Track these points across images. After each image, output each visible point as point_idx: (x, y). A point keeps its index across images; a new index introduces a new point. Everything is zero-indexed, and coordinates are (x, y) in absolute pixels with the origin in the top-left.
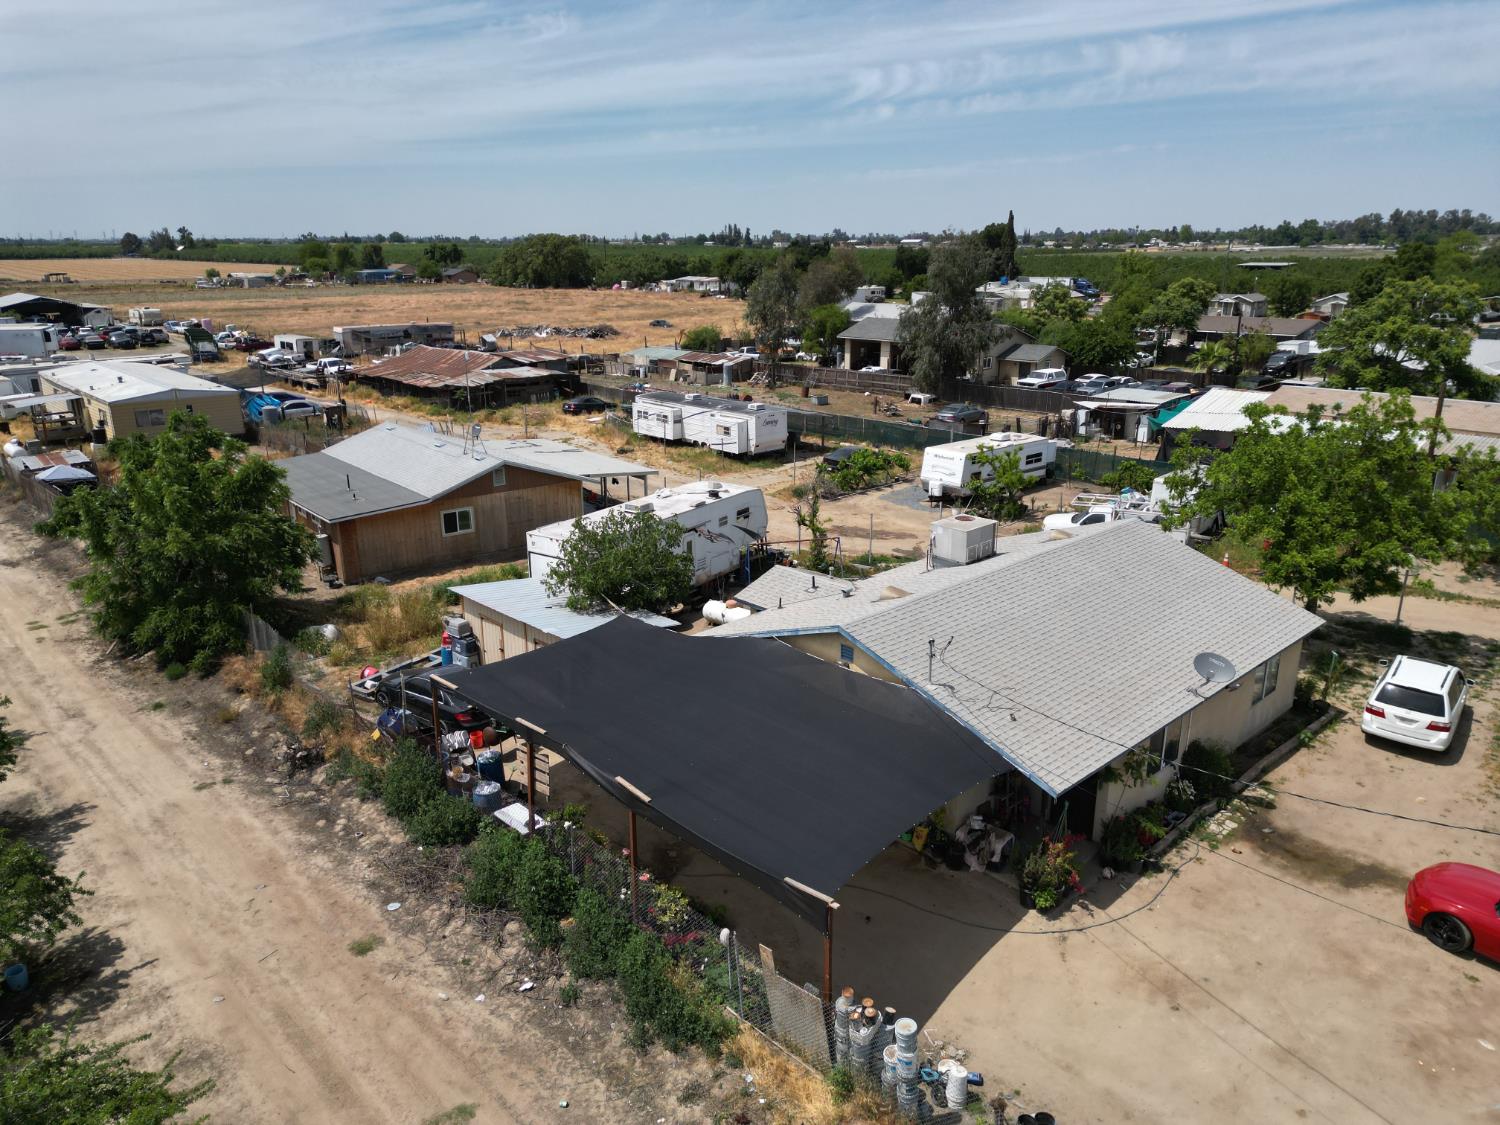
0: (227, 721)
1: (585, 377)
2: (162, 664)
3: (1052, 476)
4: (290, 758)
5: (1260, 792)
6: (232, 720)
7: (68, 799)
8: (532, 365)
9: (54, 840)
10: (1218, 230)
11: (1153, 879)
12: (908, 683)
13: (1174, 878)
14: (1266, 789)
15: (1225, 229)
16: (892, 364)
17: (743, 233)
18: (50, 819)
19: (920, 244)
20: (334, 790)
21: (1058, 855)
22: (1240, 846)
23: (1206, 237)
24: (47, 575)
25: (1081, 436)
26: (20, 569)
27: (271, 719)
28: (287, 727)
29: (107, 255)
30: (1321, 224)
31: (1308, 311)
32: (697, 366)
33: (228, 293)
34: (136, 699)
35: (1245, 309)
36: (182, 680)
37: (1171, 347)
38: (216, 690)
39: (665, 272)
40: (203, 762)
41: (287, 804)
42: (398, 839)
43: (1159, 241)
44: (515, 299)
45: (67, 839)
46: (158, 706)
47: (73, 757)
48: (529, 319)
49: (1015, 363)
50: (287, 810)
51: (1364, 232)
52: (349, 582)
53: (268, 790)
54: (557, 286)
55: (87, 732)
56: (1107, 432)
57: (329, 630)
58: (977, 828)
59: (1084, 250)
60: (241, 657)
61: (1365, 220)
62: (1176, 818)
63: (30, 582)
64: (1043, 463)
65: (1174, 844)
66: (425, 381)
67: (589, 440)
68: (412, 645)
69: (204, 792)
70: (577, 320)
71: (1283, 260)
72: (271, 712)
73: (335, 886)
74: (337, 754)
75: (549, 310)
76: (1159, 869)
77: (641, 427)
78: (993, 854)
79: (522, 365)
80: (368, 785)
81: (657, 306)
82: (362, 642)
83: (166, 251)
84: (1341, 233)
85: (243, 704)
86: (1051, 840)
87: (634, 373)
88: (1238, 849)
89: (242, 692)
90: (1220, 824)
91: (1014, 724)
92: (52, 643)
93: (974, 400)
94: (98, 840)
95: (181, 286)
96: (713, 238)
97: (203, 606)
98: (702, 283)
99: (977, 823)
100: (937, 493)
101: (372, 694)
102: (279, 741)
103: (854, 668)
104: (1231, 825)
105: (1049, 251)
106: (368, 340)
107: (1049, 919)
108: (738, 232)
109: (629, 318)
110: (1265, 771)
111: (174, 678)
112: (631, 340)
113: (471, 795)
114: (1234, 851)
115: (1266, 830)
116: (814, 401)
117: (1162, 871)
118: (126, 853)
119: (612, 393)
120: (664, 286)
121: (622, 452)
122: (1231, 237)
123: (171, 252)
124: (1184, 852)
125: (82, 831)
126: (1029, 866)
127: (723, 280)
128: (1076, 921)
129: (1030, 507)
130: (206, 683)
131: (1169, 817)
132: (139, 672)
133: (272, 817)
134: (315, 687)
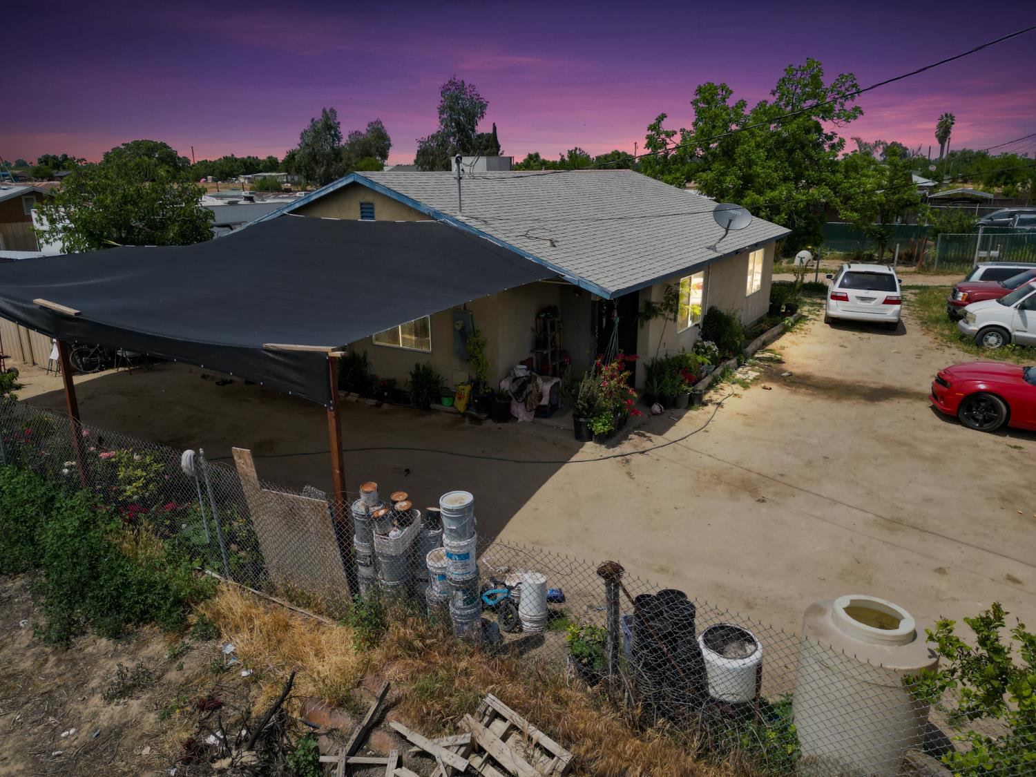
5: (768, 355)
11: (700, 411)
12: (436, 216)
21: (613, 377)
22: (768, 385)
39: (243, 172)
58: (522, 375)
65: (711, 386)
76: (703, 404)
78: (541, 397)
86: (603, 362)
90: (744, 374)
91: (553, 248)
99: (521, 371)
107: (608, 447)
110: (765, 344)
114: (764, 388)
115: (785, 374)
117: (706, 405)
120: (242, 179)
124: (721, 391)
128: (635, 446)
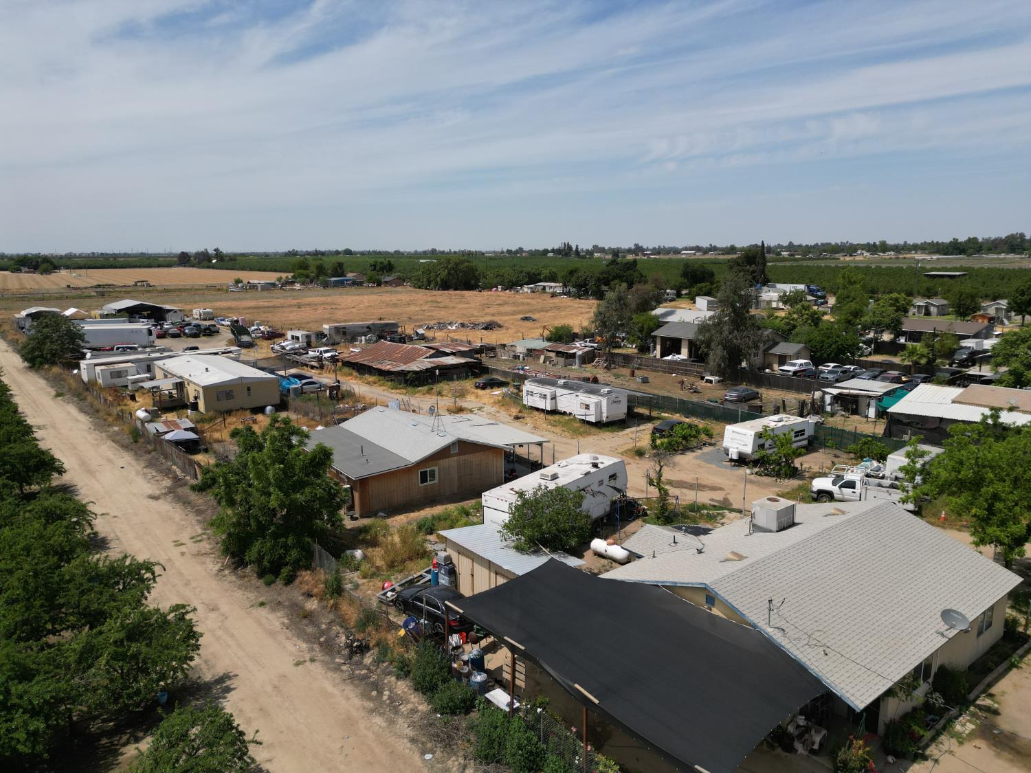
0: (305, 617)
1: (486, 360)
2: (261, 575)
3: (812, 445)
4: (349, 646)
5: (988, 702)
6: (308, 616)
7: (220, 671)
8: (453, 354)
9: (218, 698)
10: (905, 242)
11: (922, 765)
12: (754, 626)
13: (936, 765)
14: (992, 700)
15: (911, 242)
16: (690, 355)
17: (574, 248)
18: (212, 684)
19: (695, 254)
20: (379, 670)
21: (860, 748)
22: (978, 742)
23: (897, 249)
24: (178, 506)
25: (827, 412)
26: (160, 501)
27: (332, 616)
28: (343, 622)
29: (169, 266)
30: (980, 240)
31: (978, 313)
32: (558, 353)
33: (249, 295)
34: (248, 598)
35: (933, 310)
36: (273, 585)
37: (884, 341)
38: (294, 593)
39: (527, 280)
40: (295, 645)
41: (352, 678)
42: (424, 707)
43: (864, 252)
44: (430, 299)
45: (225, 698)
46: (262, 604)
47: (218, 639)
48: (442, 315)
49: (776, 355)
50: (352, 683)
51: (1013, 246)
52: (362, 516)
53: (337, 668)
54: (456, 289)
55: (222, 621)
56: (846, 410)
57: (358, 553)
58: (802, 724)
59: (810, 259)
60: (309, 572)
61: (1012, 237)
62: (933, 720)
63: (169, 511)
64: (806, 436)
65: (933, 739)
66: (387, 366)
67: (494, 408)
68: (410, 565)
69: (300, 667)
70: (473, 316)
71: (955, 269)
72: (331, 611)
73: (392, 740)
74: (378, 645)
75: (454, 308)
76: (925, 758)
77: (529, 401)
78: (813, 743)
79: (447, 354)
80: (401, 669)
81: (523, 304)
82: (379, 562)
83: (206, 263)
84: (995, 246)
85: (312, 605)
86: (855, 738)
87: (516, 357)
88: (978, 745)
89: (312, 596)
90: (963, 725)
91: (826, 658)
92: (190, 556)
93: (750, 382)
94: (242, 700)
95: (219, 290)
96: (553, 251)
97: (287, 538)
98: (551, 287)
99: (801, 721)
100: (735, 457)
101: (392, 601)
102: (339, 633)
103: (715, 611)
104: (970, 727)
105: (784, 259)
106: (344, 333)
108: (570, 248)
109: (506, 314)
110: (990, 685)
111: (268, 584)
112: (511, 331)
113: (469, 681)
114: (975, 747)
115: (996, 732)
116: (639, 380)
117: (927, 760)
118: (261, 710)
119: (505, 374)
120: (526, 289)
121: (517, 418)
122: (916, 248)
123: (208, 264)
124: (941, 746)
125: (233, 693)
126: (841, 755)
127: (565, 285)
129: (800, 469)
130: (288, 588)
131: (928, 719)
132: (246, 579)
133: (344, 687)
134: (354, 594)
